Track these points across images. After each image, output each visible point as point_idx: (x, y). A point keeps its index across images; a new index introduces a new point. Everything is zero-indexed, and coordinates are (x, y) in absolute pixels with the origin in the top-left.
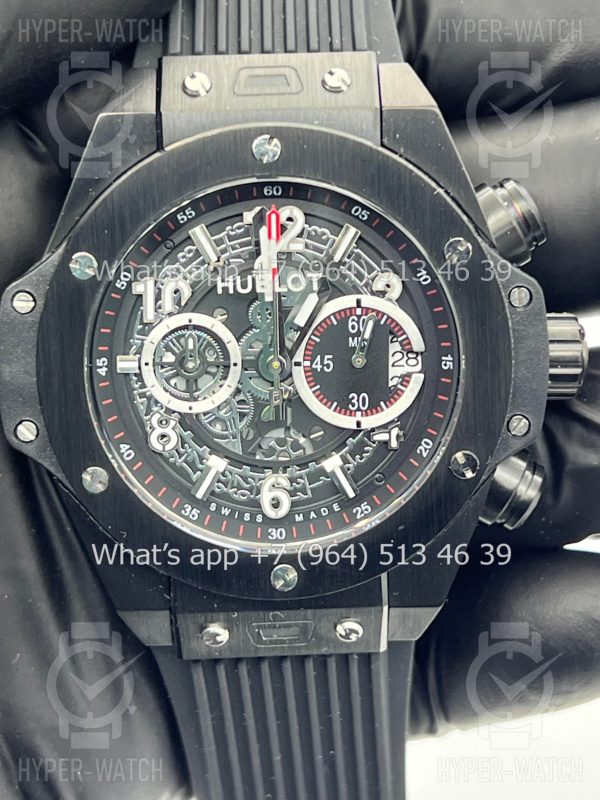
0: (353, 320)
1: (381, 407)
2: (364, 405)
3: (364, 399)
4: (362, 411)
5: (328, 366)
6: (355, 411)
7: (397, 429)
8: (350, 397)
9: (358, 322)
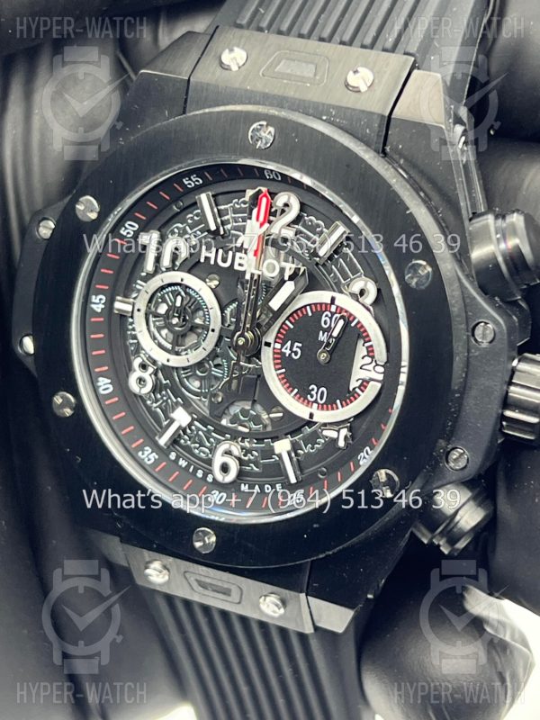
0: (327, 316)
1: (336, 405)
2: (321, 399)
3: (322, 393)
4: (318, 404)
5: (296, 353)
6: (313, 402)
7: (346, 429)
8: (311, 388)
9: (331, 318)
